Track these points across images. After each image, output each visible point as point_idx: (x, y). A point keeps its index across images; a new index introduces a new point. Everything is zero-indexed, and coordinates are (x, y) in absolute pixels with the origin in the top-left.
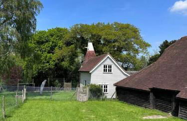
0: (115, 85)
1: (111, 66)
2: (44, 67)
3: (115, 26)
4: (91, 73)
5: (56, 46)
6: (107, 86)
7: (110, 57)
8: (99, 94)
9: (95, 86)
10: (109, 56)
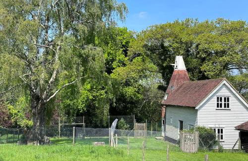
0: (237, 128)
1: (228, 99)
2: (98, 96)
3: (218, 25)
4: (197, 110)
5: (113, 60)
6: (222, 130)
7: (227, 84)
8: (211, 142)
9: (206, 130)
10: (225, 82)
